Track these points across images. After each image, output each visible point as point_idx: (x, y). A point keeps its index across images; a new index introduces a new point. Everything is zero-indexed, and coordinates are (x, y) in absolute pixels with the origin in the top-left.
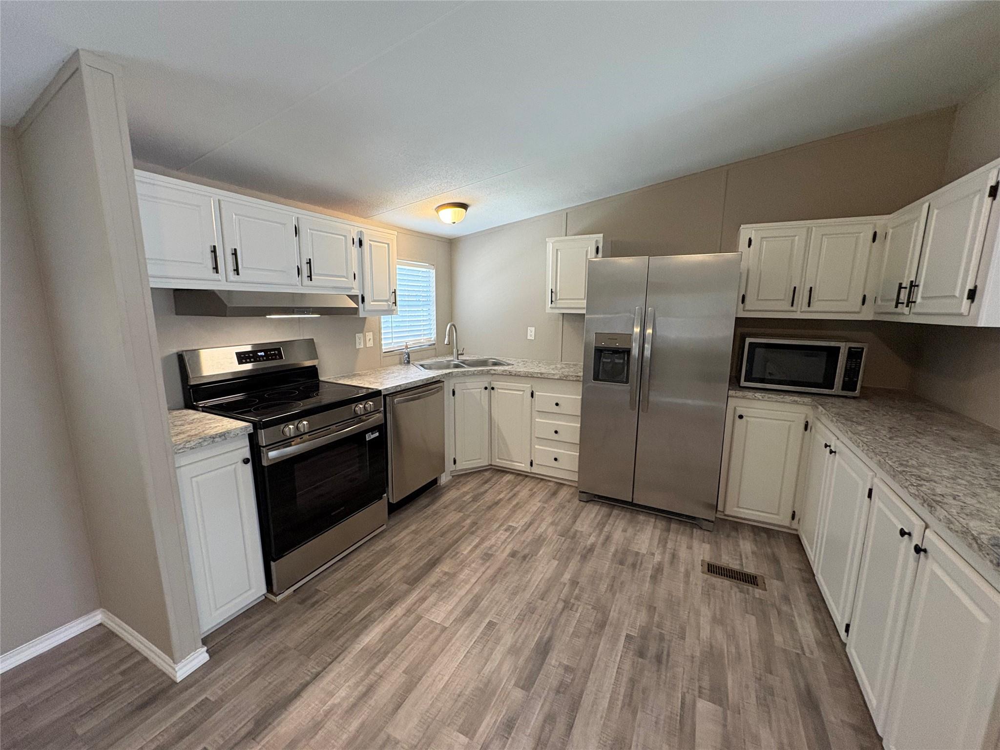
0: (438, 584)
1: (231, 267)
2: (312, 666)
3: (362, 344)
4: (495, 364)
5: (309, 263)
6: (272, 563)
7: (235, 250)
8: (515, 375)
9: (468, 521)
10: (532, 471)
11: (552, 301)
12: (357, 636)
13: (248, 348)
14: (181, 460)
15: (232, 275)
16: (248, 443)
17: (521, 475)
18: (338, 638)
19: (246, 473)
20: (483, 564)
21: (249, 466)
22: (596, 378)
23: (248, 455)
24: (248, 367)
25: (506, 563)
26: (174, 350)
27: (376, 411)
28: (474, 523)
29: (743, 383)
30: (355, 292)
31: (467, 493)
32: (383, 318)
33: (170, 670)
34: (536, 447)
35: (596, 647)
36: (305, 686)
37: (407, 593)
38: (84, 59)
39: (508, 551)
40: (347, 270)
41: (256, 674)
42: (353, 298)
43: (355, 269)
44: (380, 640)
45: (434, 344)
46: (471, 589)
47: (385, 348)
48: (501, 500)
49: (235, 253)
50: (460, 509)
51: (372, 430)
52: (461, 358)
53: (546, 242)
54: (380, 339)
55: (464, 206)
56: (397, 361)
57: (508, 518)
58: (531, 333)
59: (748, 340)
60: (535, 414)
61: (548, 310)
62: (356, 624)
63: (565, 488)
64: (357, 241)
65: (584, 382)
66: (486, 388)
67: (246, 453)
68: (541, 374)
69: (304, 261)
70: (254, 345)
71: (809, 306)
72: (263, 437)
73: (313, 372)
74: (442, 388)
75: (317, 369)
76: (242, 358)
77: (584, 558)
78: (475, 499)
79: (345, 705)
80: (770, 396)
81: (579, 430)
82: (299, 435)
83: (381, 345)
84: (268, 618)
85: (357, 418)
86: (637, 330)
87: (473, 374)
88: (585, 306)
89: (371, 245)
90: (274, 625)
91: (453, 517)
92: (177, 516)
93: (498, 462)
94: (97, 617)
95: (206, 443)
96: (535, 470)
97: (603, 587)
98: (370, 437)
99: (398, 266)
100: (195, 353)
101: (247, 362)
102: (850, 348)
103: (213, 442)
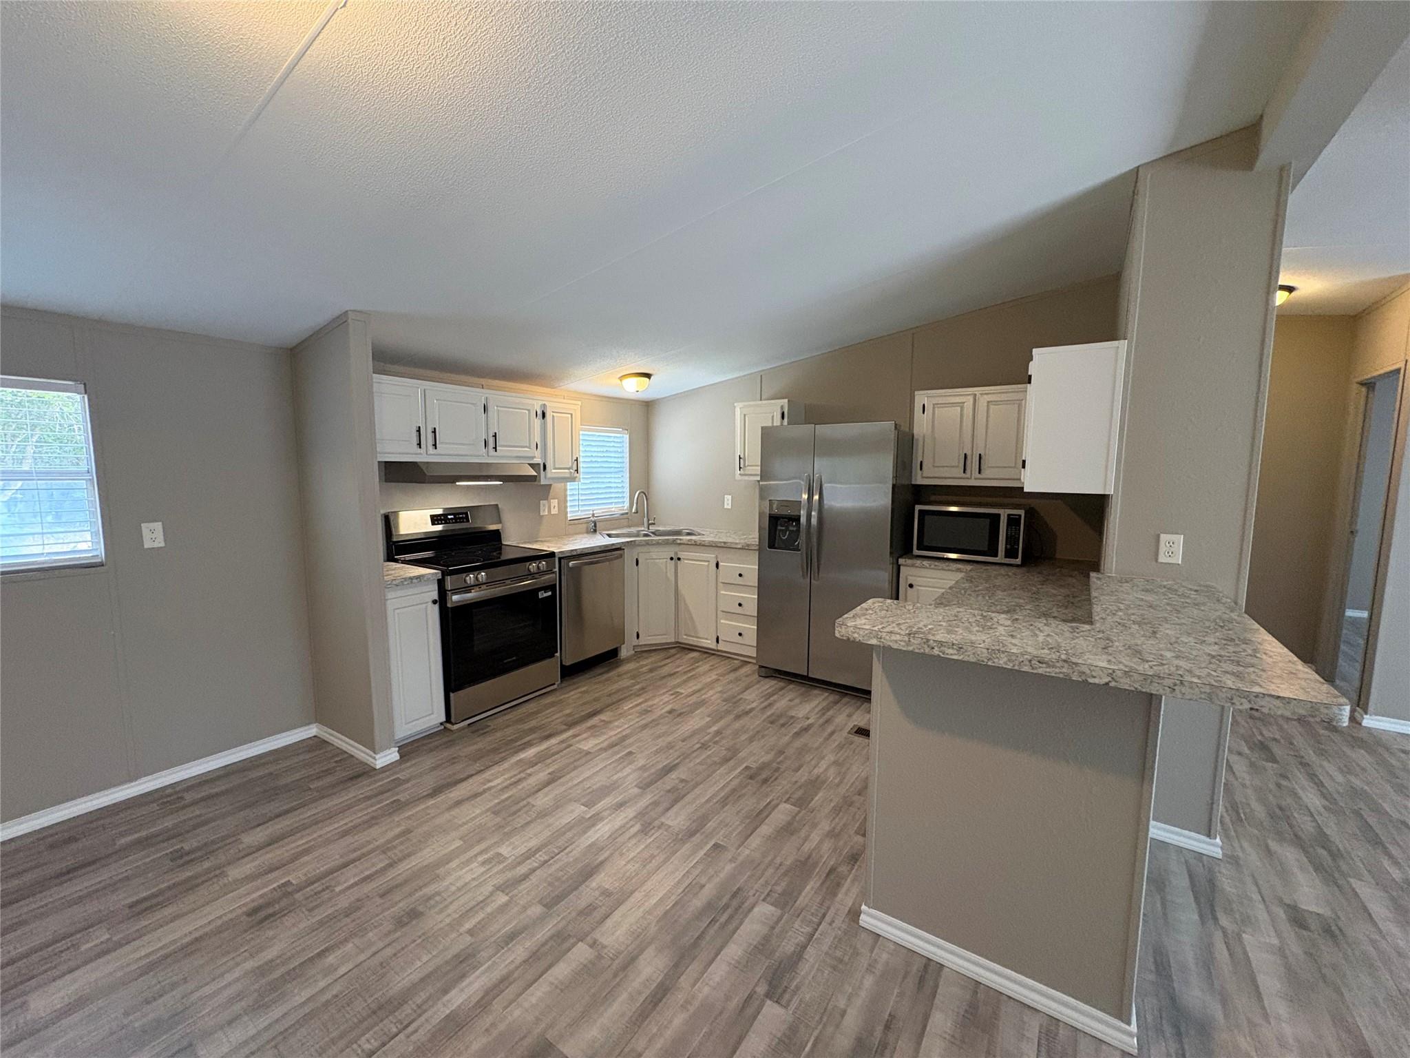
0: (593, 727)
1: (431, 442)
2: (477, 766)
3: (546, 510)
4: (689, 534)
5: (495, 436)
6: (452, 695)
7: (435, 429)
8: (700, 545)
9: (637, 687)
10: (719, 649)
11: (740, 468)
12: (516, 752)
13: (440, 512)
14: (390, 595)
15: (431, 450)
16: (437, 588)
17: (707, 653)
18: (501, 753)
19: (434, 612)
20: (638, 717)
21: (437, 607)
22: (771, 546)
23: (436, 597)
24: (439, 528)
25: (662, 717)
26: (383, 511)
27: (550, 571)
28: (643, 689)
29: (916, 552)
30: (538, 460)
31: (646, 665)
32: (569, 485)
33: (373, 761)
34: (722, 621)
35: (715, 771)
36: (471, 776)
37: (565, 731)
38: (351, 315)
39: (668, 708)
40: (530, 440)
41: (434, 769)
42: (532, 466)
43: (537, 438)
44: (534, 756)
45: (627, 513)
46: (621, 732)
47: (570, 516)
48: (677, 672)
49: (434, 432)
50: (633, 677)
51: (545, 589)
52: (652, 528)
53: (735, 407)
54: (566, 507)
55: (648, 376)
56: (584, 530)
57: (679, 685)
58: (728, 502)
59: (918, 508)
60: (720, 585)
61: (738, 477)
62: (515, 747)
63: (749, 665)
64: (540, 413)
65: (760, 550)
66: (672, 559)
67: (435, 595)
68: (725, 543)
69: (491, 434)
70: (445, 509)
71: (979, 473)
72: (449, 583)
73: (497, 534)
74: (621, 556)
75: (500, 533)
76: (435, 520)
77: (738, 717)
78: (651, 671)
79: (500, 787)
80: (936, 564)
81: (756, 600)
82: (478, 585)
83: (567, 513)
84: (445, 739)
85: (531, 575)
86: (805, 496)
87: (658, 544)
88: (759, 473)
89: (553, 416)
90: (450, 744)
91: (626, 682)
92: (384, 637)
93: (685, 639)
94: (312, 730)
95: (406, 583)
96: (721, 647)
97: (744, 737)
98: (542, 595)
99: (581, 432)
100: (396, 513)
101: (438, 524)
102: (1009, 515)
103: (412, 582)
